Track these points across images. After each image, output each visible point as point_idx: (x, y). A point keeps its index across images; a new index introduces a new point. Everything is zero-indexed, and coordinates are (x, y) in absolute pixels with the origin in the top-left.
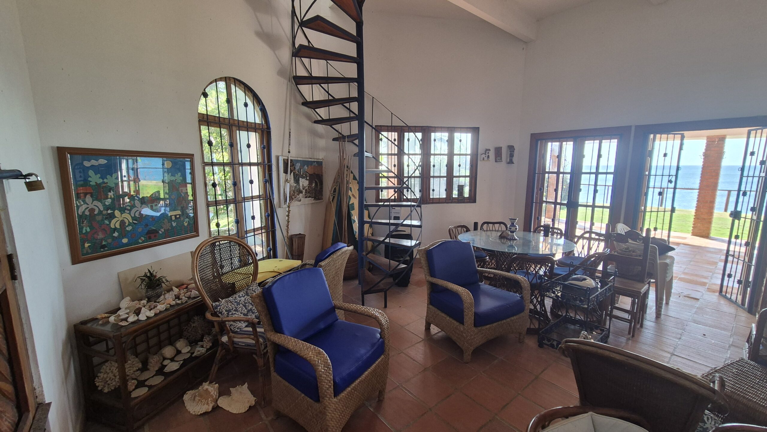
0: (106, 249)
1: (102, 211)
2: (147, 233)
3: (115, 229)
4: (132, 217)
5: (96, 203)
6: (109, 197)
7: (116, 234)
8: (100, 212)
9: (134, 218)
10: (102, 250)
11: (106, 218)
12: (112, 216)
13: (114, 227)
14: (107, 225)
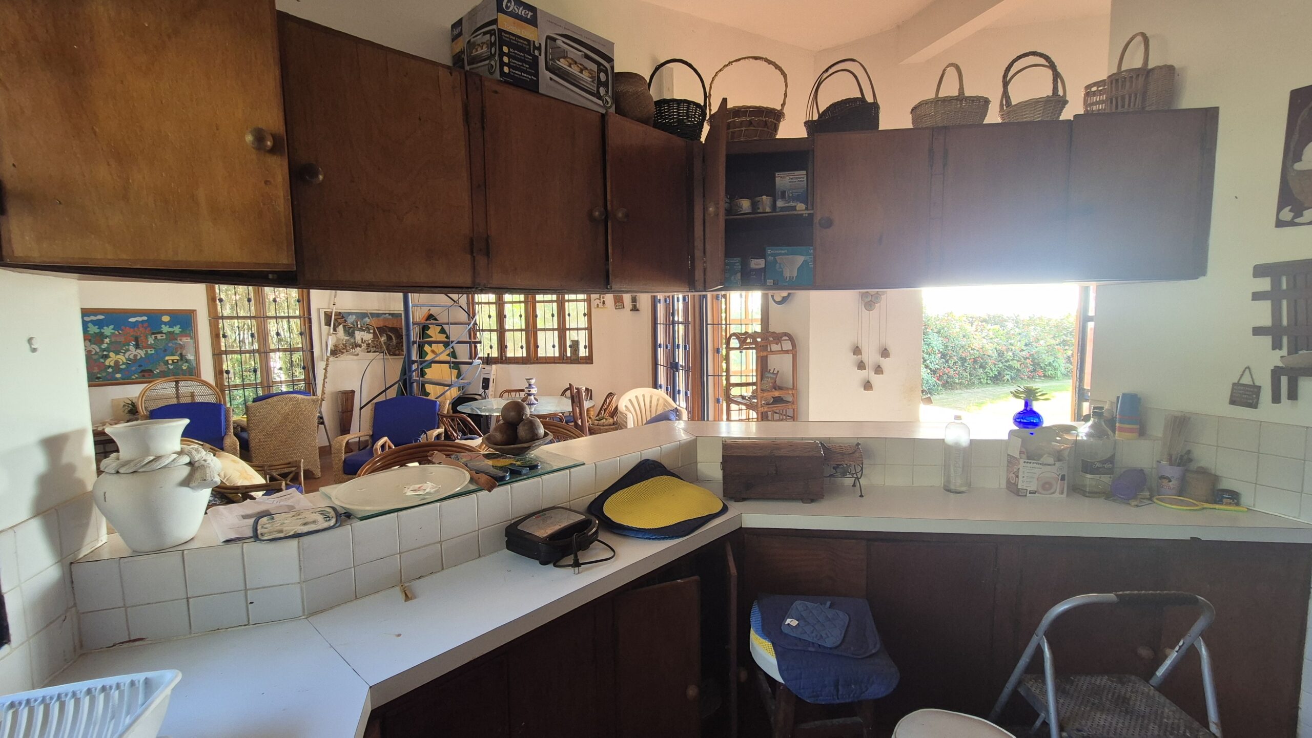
0: (101, 380)
1: (98, 353)
2: (141, 372)
3: (109, 367)
4: (126, 358)
5: (94, 346)
6: (105, 342)
7: (110, 370)
8: (96, 353)
9: (127, 360)
10: (97, 380)
11: (102, 358)
12: (107, 357)
13: (108, 365)
14: (102, 362)
